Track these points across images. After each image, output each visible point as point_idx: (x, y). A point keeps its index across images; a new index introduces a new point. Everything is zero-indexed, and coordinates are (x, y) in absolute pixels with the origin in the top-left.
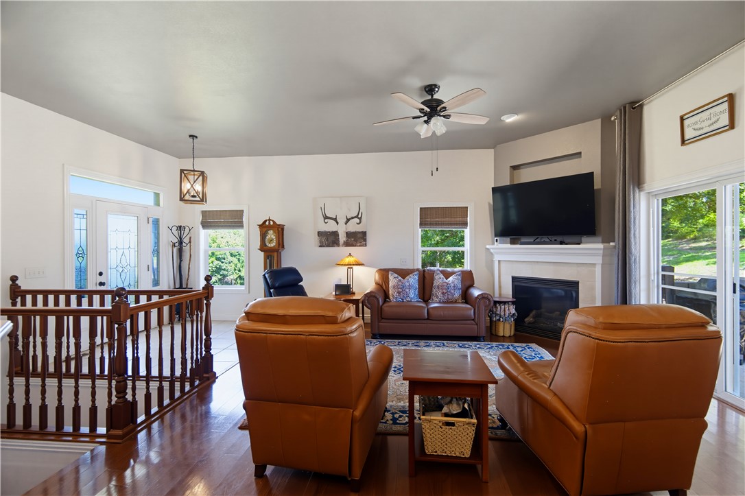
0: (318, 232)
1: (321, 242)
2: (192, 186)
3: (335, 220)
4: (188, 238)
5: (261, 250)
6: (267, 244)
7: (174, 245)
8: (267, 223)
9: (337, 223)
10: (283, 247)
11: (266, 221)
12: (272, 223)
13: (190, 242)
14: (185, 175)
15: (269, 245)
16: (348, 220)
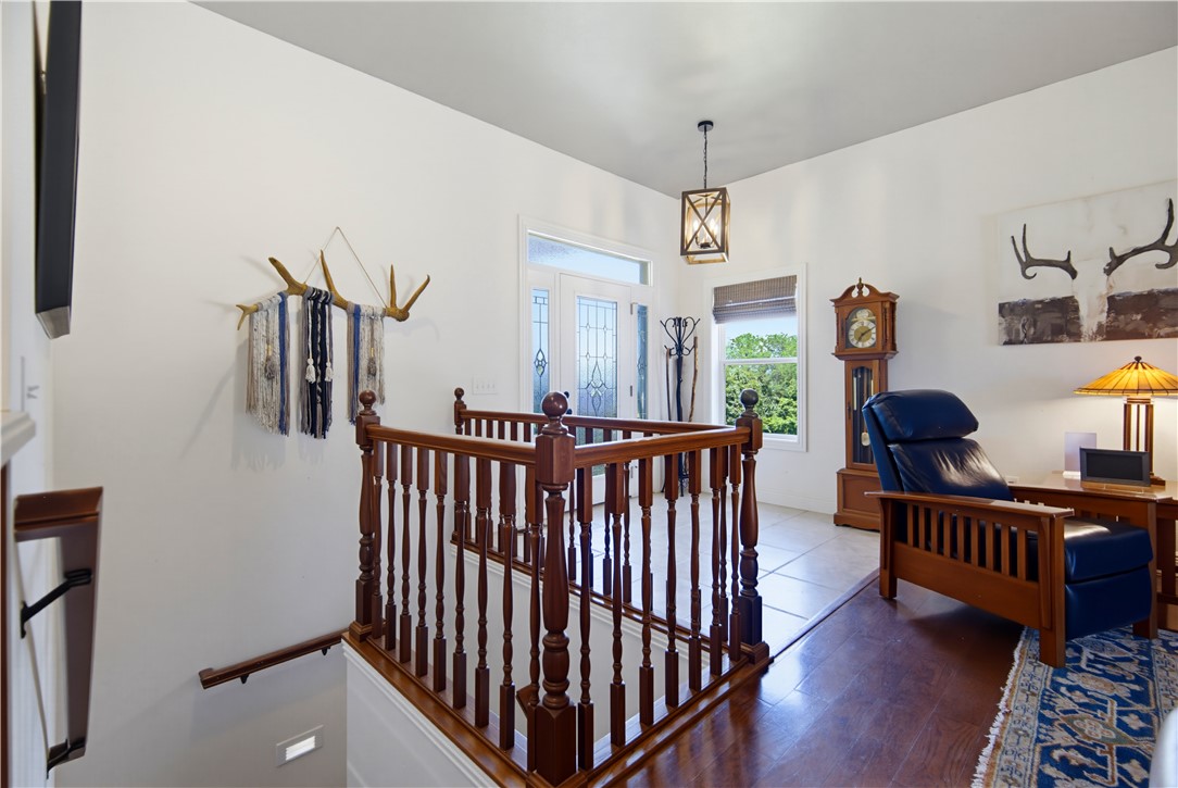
0: (1002, 306)
1: (1009, 331)
2: (703, 223)
3: (1067, 266)
4: (691, 339)
5: (839, 355)
6: (854, 343)
7: (669, 354)
8: (855, 294)
9: (1073, 274)
10: (894, 347)
11: (851, 289)
12: (866, 292)
13: (695, 346)
14: (691, 204)
15: (860, 345)
16: (1117, 261)
